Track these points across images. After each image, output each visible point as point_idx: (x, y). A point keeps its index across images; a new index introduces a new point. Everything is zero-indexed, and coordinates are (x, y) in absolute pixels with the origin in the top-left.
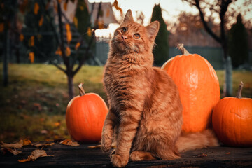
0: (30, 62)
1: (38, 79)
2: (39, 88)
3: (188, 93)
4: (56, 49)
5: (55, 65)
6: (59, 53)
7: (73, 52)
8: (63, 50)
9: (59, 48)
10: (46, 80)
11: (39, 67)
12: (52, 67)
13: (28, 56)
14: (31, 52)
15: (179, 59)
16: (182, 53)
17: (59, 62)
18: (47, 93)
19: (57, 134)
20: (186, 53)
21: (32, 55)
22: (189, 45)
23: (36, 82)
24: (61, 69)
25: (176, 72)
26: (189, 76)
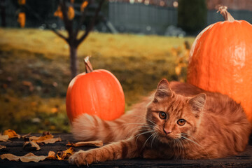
0: (19, 26)
1: (30, 49)
2: (30, 62)
3: (232, 73)
4: (56, 10)
5: (53, 30)
6: (59, 14)
7: (78, 13)
8: (65, 10)
9: (59, 8)
10: (41, 51)
11: (31, 33)
12: (50, 34)
13: (17, 17)
14: (22, 12)
15: (221, 27)
16: (224, 18)
17: (59, 27)
18: (42, 68)
19: (53, 124)
20: (230, 19)
21: (22, 17)
22: (235, 8)
23: (28, 53)
24: (61, 36)
25: (217, 43)
26: (234, 49)
